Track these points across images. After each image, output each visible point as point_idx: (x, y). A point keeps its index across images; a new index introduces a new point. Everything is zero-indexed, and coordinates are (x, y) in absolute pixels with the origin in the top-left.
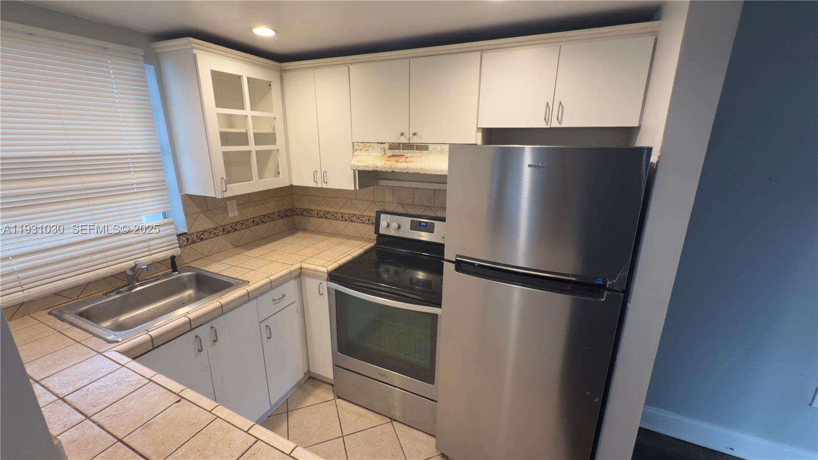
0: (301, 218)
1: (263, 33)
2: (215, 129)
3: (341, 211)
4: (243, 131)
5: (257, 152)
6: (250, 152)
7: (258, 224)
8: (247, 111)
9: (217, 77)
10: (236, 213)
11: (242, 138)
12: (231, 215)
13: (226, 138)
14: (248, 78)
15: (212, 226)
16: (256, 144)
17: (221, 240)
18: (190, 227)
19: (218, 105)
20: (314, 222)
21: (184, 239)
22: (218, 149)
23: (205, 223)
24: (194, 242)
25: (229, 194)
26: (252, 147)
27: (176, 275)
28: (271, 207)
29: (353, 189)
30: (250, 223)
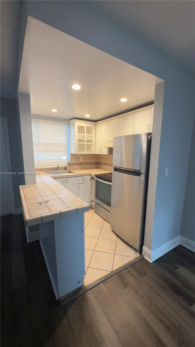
0: (99, 165)
1: (87, 116)
2: (77, 138)
3: (109, 163)
4: (84, 139)
5: (87, 144)
6: (85, 144)
7: (87, 164)
8: (85, 135)
9: (79, 127)
10: (82, 160)
11: (83, 141)
12: (81, 160)
13: (79, 141)
14: (87, 127)
15: (76, 162)
16: (87, 142)
17: (78, 166)
18: (71, 161)
19: (78, 133)
20: (103, 166)
21: (69, 164)
22: (77, 143)
23: (74, 161)
24: (71, 165)
25: (78, 153)
26: (85, 143)
27: (65, 171)
28: (92, 161)
29: (107, 154)
30: (85, 164)
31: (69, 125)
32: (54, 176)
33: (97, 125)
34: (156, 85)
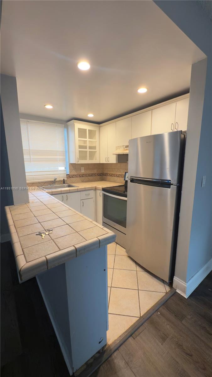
0: (105, 176)
1: (91, 116)
2: (77, 144)
3: (116, 173)
4: (86, 145)
5: (89, 151)
7: (90, 176)
8: (88, 139)
9: (79, 130)
10: (84, 171)
11: (86, 147)
12: (82, 171)
13: (80, 147)
14: (89, 130)
15: (76, 174)
16: (89, 149)
17: (78, 179)
18: (70, 172)
19: (79, 137)
20: (109, 177)
21: (69, 176)
22: (78, 150)
23: (74, 173)
24: (71, 178)
25: (79, 163)
26: (88, 150)
27: (64, 184)
28: (95, 171)
29: (115, 163)
30: (88, 175)
31: (67, 127)
32: (51, 191)
33: (100, 128)
34: (192, 65)
